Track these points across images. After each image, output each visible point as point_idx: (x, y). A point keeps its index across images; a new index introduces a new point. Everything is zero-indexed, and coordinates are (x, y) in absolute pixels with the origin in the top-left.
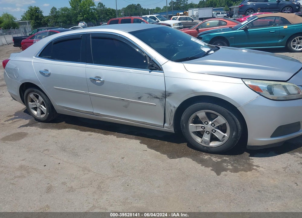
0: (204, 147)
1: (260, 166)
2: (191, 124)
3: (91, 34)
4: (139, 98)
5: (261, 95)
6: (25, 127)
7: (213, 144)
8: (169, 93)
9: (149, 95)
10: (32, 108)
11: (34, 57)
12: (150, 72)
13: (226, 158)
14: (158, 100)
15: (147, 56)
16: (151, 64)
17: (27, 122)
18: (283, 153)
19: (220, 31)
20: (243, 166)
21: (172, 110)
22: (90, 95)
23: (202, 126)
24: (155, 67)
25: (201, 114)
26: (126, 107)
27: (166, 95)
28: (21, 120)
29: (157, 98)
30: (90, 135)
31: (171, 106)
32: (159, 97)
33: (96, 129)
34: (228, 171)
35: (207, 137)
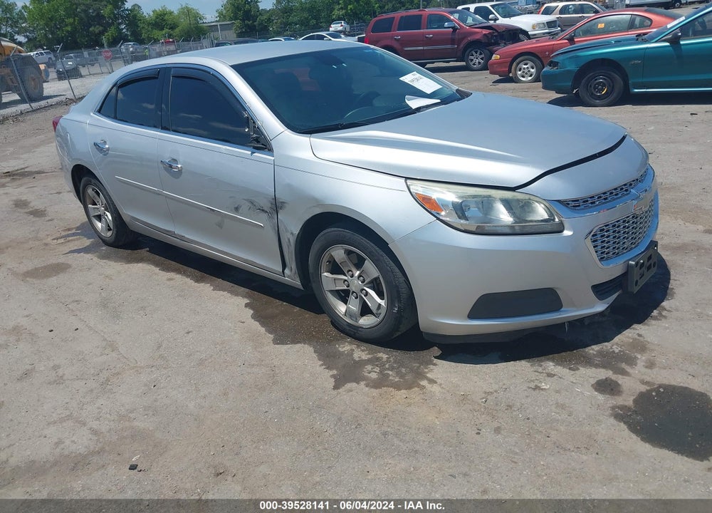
0: (349, 325)
1: (439, 381)
2: (326, 274)
3: (174, 67)
4: (237, 209)
5: (438, 219)
6: (76, 254)
7: (366, 321)
8: (282, 202)
9: (250, 205)
10: (94, 216)
11: (92, 114)
12: (253, 153)
13: (383, 355)
14: (266, 215)
15: (250, 118)
16: (255, 135)
17: (87, 242)
18: (515, 359)
19: (607, 45)
20: (402, 376)
21: (289, 240)
22: (167, 196)
23: (346, 280)
24: (260, 143)
25: (338, 253)
26: (220, 227)
27: (276, 206)
28: (80, 239)
29: (263, 210)
30: (170, 279)
31: (287, 231)
32: (266, 209)
33: (190, 269)
34: (363, 383)
35: (354, 306)
